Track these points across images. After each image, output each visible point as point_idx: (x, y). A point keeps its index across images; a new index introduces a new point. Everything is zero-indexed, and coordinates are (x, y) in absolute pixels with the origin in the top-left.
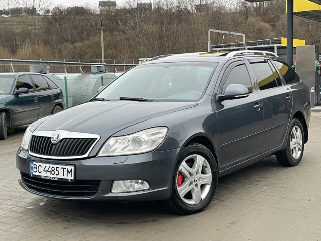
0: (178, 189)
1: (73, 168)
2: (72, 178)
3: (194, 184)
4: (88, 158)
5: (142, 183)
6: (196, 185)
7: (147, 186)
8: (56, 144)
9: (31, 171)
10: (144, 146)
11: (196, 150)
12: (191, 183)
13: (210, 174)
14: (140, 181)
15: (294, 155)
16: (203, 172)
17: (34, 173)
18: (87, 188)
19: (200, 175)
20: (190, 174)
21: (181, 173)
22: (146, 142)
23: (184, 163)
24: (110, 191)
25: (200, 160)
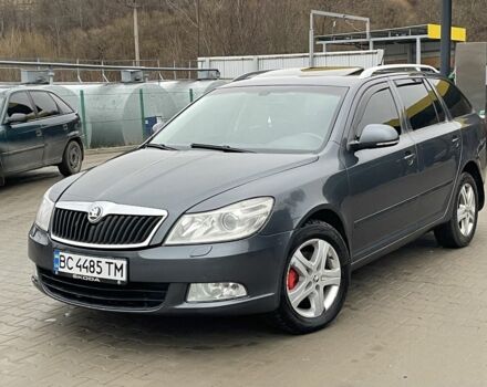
0: (290, 294)
1: (125, 263)
2: (124, 278)
3: (314, 285)
4: (149, 247)
5: (234, 287)
6: (317, 287)
7: (242, 291)
8: (96, 224)
9: (56, 266)
10: (238, 228)
11: (317, 232)
12: (309, 284)
13: (339, 269)
14: (231, 284)
15: (462, 231)
16: (328, 267)
17: (60, 270)
18: (148, 295)
19: (323, 271)
20: (308, 270)
21: (293, 269)
22: (242, 222)
23: (298, 253)
24: (184, 299)
25: (323, 248)
